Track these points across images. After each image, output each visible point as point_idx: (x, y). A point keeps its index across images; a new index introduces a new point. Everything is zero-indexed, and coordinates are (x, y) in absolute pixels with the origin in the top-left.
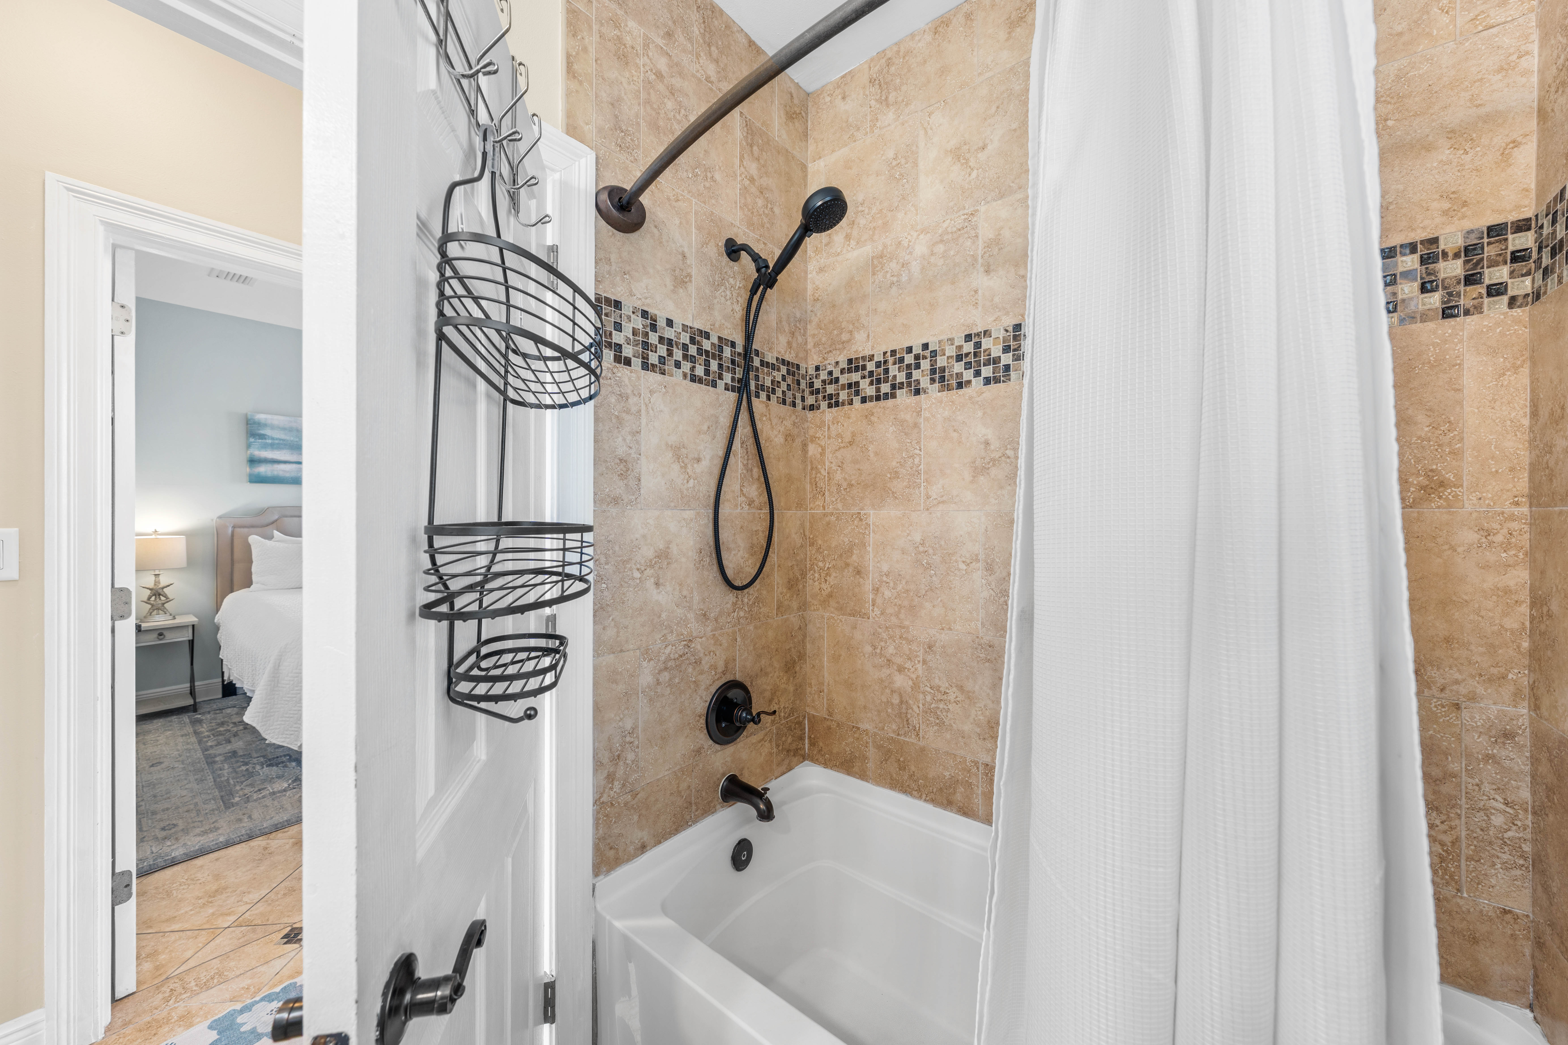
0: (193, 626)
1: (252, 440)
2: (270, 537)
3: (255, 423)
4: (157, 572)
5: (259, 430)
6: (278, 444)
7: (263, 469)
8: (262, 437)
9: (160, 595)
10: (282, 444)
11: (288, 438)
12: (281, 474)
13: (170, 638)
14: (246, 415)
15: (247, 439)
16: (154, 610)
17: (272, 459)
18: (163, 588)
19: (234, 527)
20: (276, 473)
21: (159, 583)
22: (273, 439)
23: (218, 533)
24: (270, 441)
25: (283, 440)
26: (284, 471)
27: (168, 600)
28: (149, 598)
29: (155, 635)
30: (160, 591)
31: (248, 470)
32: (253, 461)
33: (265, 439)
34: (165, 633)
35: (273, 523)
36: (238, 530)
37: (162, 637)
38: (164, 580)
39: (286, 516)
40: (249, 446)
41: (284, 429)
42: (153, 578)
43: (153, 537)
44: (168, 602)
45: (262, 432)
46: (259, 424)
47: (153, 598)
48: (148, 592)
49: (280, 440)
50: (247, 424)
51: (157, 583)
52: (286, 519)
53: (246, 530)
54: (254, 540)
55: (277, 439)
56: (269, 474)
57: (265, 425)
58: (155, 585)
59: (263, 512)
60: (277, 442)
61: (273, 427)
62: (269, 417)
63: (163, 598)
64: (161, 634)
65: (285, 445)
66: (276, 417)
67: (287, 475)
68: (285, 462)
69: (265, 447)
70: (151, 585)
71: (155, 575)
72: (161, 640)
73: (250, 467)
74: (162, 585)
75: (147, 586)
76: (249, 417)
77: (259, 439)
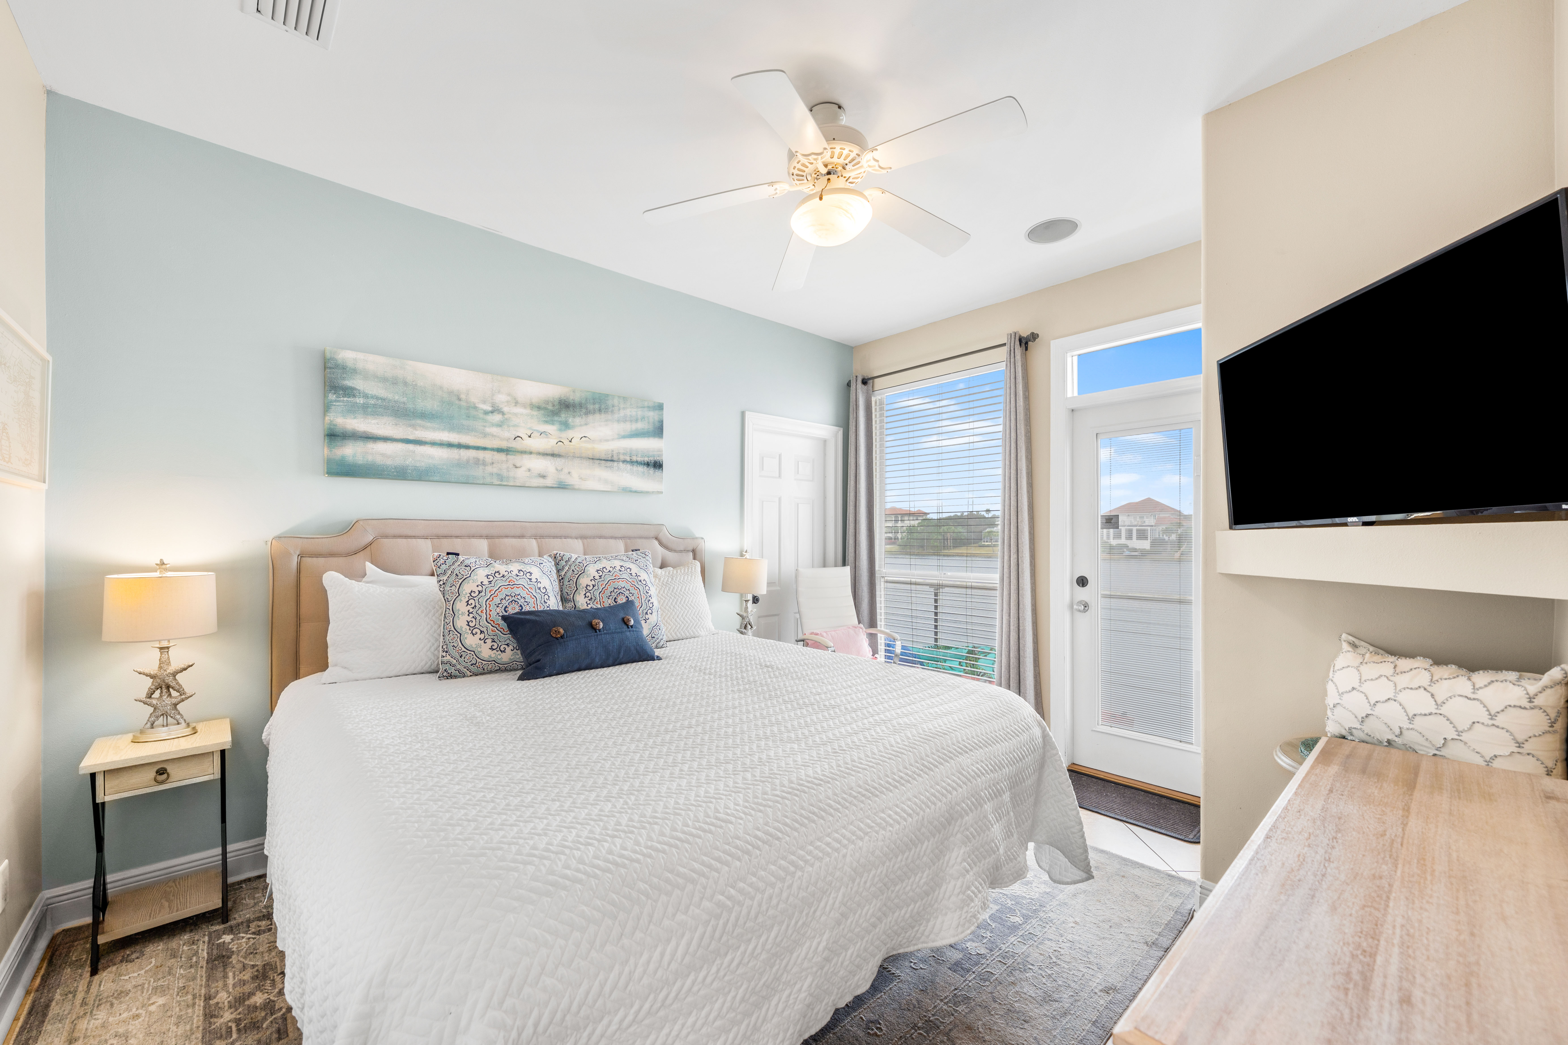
0: (223, 752)
1: (332, 397)
2: (359, 575)
3: (337, 366)
4: (165, 644)
5: (344, 379)
6: (375, 406)
7: (350, 451)
8: (349, 392)
9: (168, 687)
10: (380, 406)
11: (390, 396)
12: (379, 460)
13: (180, 777)
14: (324, 353)
15: (325, 396)
16: (158, 717)
17: (364, 432)
18: (174, 674)
19: (301, 556)
20: (370, 458)
21: (169, 664)
22: (366, 396)
23: (275, 565)
24: (360, 401)
25: (383, 399)
26: (383, 455)
27: (184, 696)
28: (150, 695)
29: (151, 774)
30: (170, 680)
31: (326, 451)
32: (334, 436)
33: (354, 396)
34: (170, 768)
35: (365, 548)
36: (307, 561)
37: (165, 776)
38: (177, 659)
39: (387, 537)
40: (327, 408)
41: (384, 380)
42: (157, 653)
43: (157, 574)
44: (183, 700)
45: (348, 383)
46: (343, 368)
47: (157, 694)
48: (148, 682)
49: (377, 398)
50: (325, 368)
51: (163, 663)
52: (386, 541)
53: (321, 561)
54: (332, 580)
55: (372, 397)
56: (360, 460)
57: (355, 371)
58: (160, 668)
59: (349, 528)
60: (372, 402)
61: (366, 375)
62: (360, 356)
63: (174, 693)
64: (162, 772)
65: (386, 408)
66: (371, 357)
67: (389, 462)
68: (385, 439)
69: (352, 410)
70: (153, 668)
71: (161, 648)
72: (162, 782)
73: (330, 446)
74: (175, 665)
75: (147, 671)
76: (328, 355)
77: (345, 395)
